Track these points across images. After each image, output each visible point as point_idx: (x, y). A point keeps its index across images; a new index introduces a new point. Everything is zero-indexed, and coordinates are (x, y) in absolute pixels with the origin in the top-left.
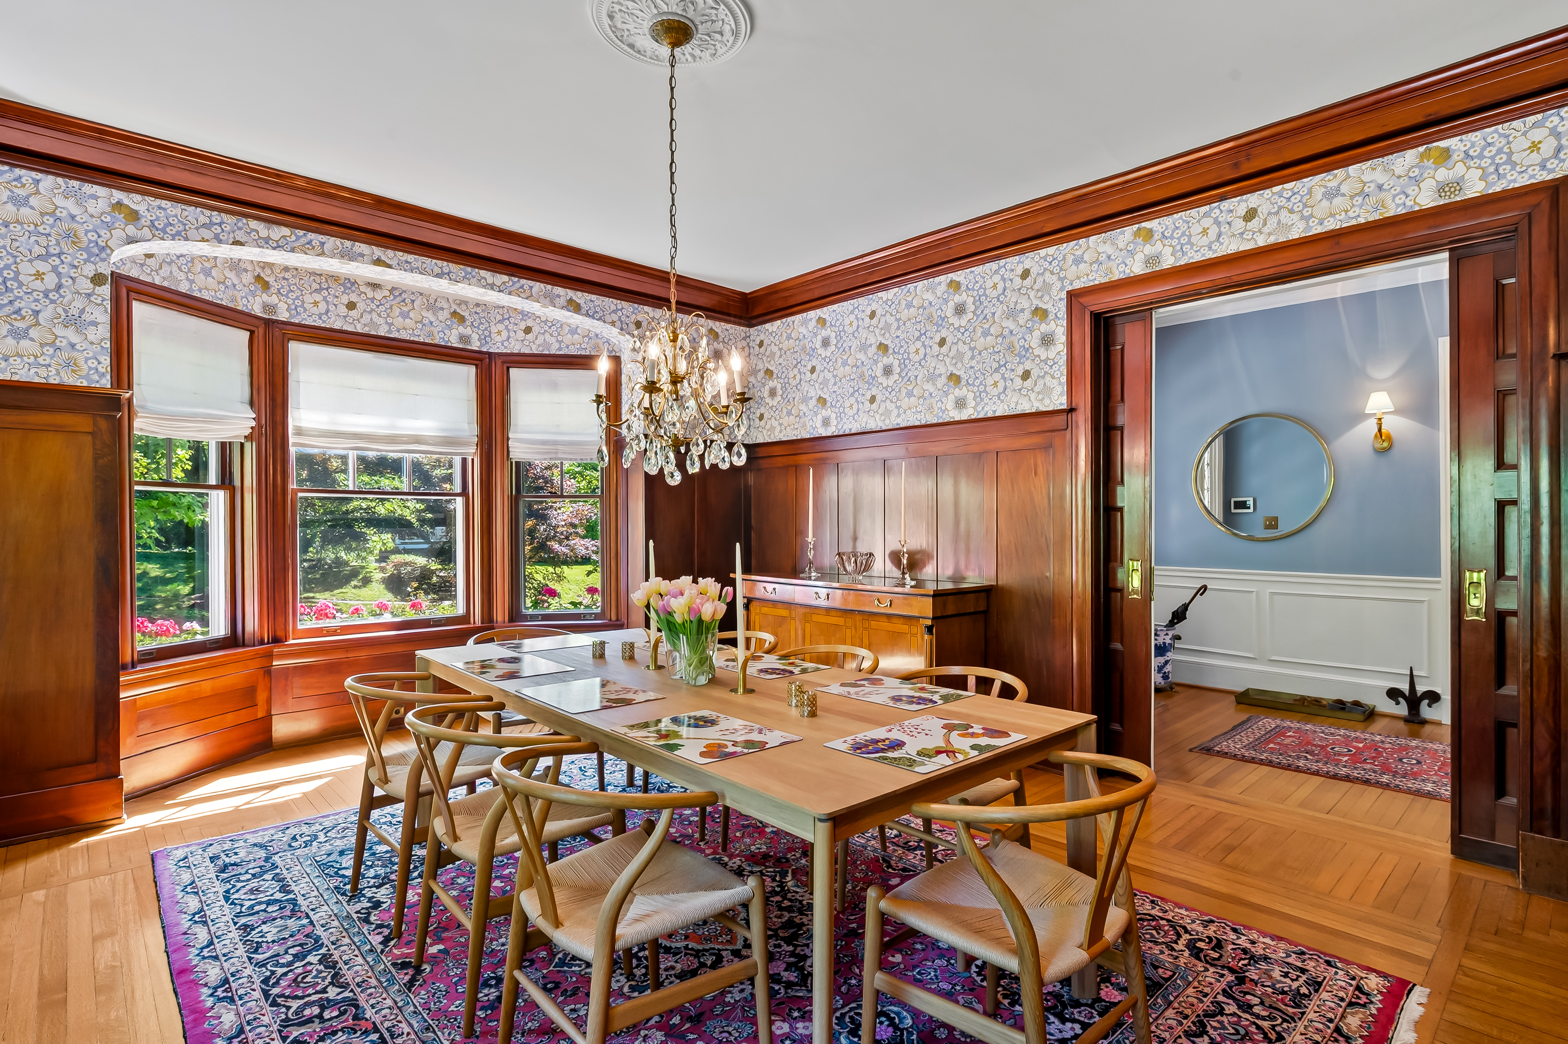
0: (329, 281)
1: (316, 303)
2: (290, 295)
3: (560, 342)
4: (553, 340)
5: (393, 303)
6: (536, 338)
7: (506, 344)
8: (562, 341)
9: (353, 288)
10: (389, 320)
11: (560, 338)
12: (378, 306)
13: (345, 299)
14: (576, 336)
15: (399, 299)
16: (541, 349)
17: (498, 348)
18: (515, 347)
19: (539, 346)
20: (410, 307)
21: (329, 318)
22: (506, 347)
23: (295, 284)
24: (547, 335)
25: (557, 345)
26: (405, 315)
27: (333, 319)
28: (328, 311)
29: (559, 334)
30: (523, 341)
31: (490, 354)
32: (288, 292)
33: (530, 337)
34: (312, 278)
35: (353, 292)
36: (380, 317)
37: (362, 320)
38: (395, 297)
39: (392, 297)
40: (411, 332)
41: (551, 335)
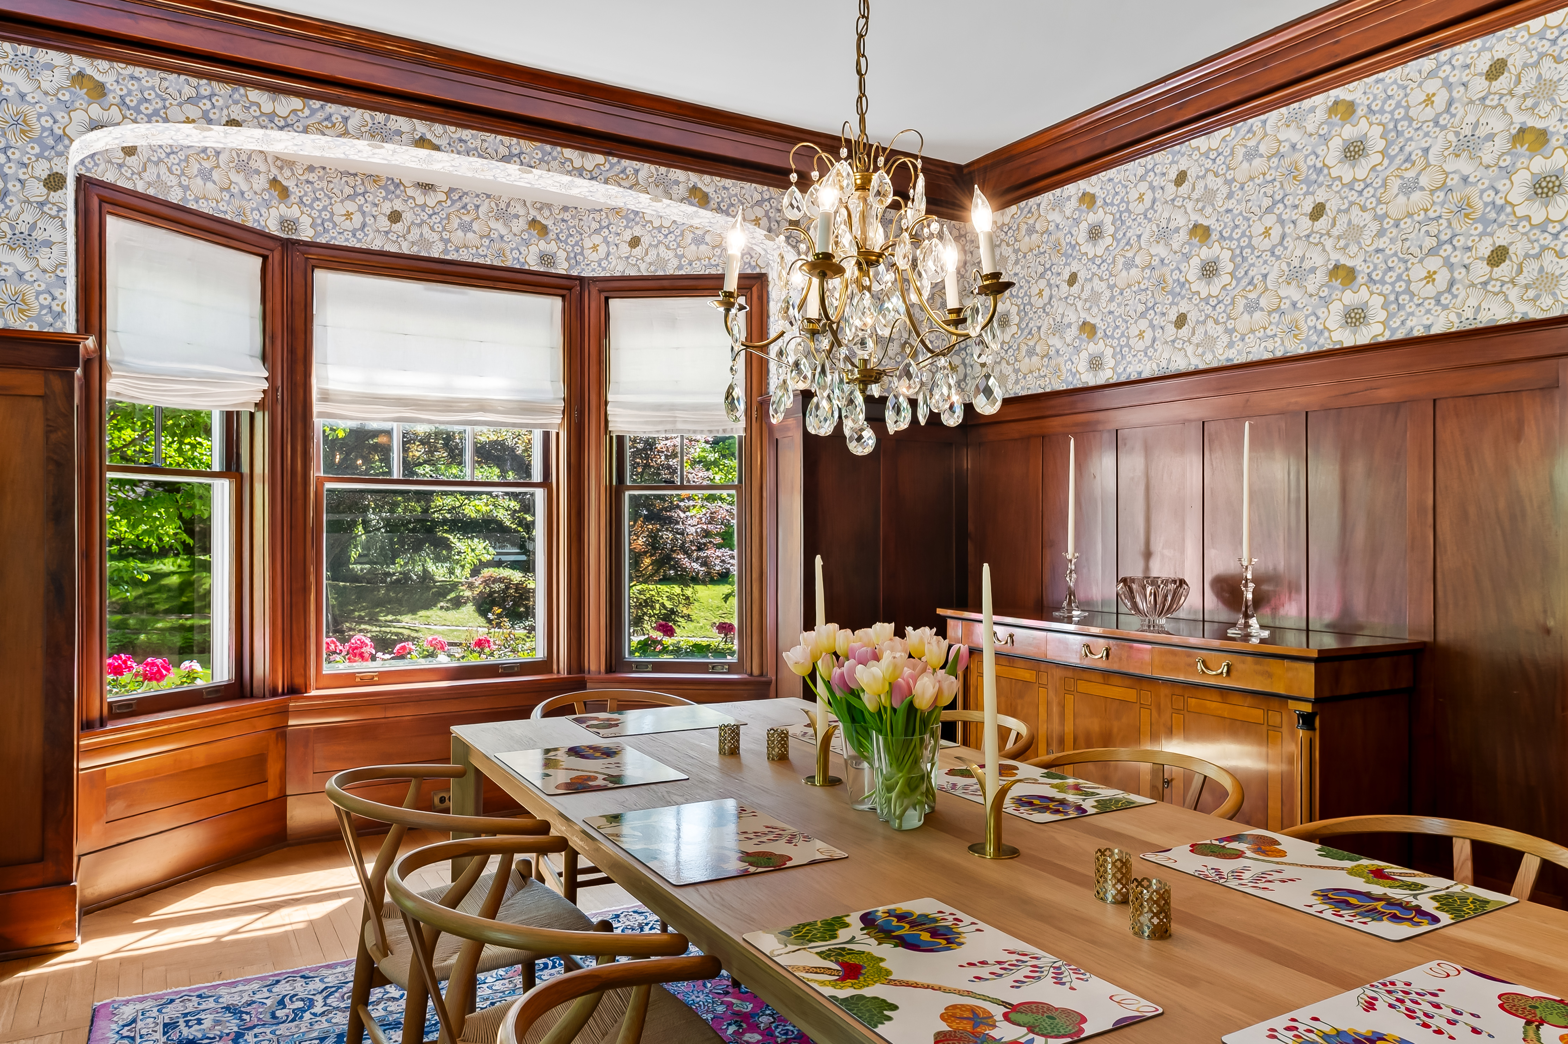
0: (366, 183)
1: (348, 215)
2: (315, 205)
3: (680, 257)
4: (671, 254)
5: (451, 210)
6: (647, 254)
7: (604, 264)
8: (683, 256)
9: (398, 192)
10: (446, 235)
11: (680, 251)
12: (430, 216)
13: (387, 208)
14: (703, 247)
15: (458, 205)
16: (653, 268)
18: (617, 268)
19: (650, 264)
20: (473, 215)
21: (366, 235)
23: (322, 189)
24: (662, 248)
25: (675, 262)
26: (466, 228)
27: (371, 236)
28: (364, 225)
29: (679, 246)
30: (627, 258)
31: (581, 279)
32: (313, 201)
33: (638, 251)
34: (344, 179)
35: (398, 197)
36: (434, 231)
37: (409, 237)
38: (454, 202)
39: (449, 202)
40: (474, 251)
41: (668, 248)
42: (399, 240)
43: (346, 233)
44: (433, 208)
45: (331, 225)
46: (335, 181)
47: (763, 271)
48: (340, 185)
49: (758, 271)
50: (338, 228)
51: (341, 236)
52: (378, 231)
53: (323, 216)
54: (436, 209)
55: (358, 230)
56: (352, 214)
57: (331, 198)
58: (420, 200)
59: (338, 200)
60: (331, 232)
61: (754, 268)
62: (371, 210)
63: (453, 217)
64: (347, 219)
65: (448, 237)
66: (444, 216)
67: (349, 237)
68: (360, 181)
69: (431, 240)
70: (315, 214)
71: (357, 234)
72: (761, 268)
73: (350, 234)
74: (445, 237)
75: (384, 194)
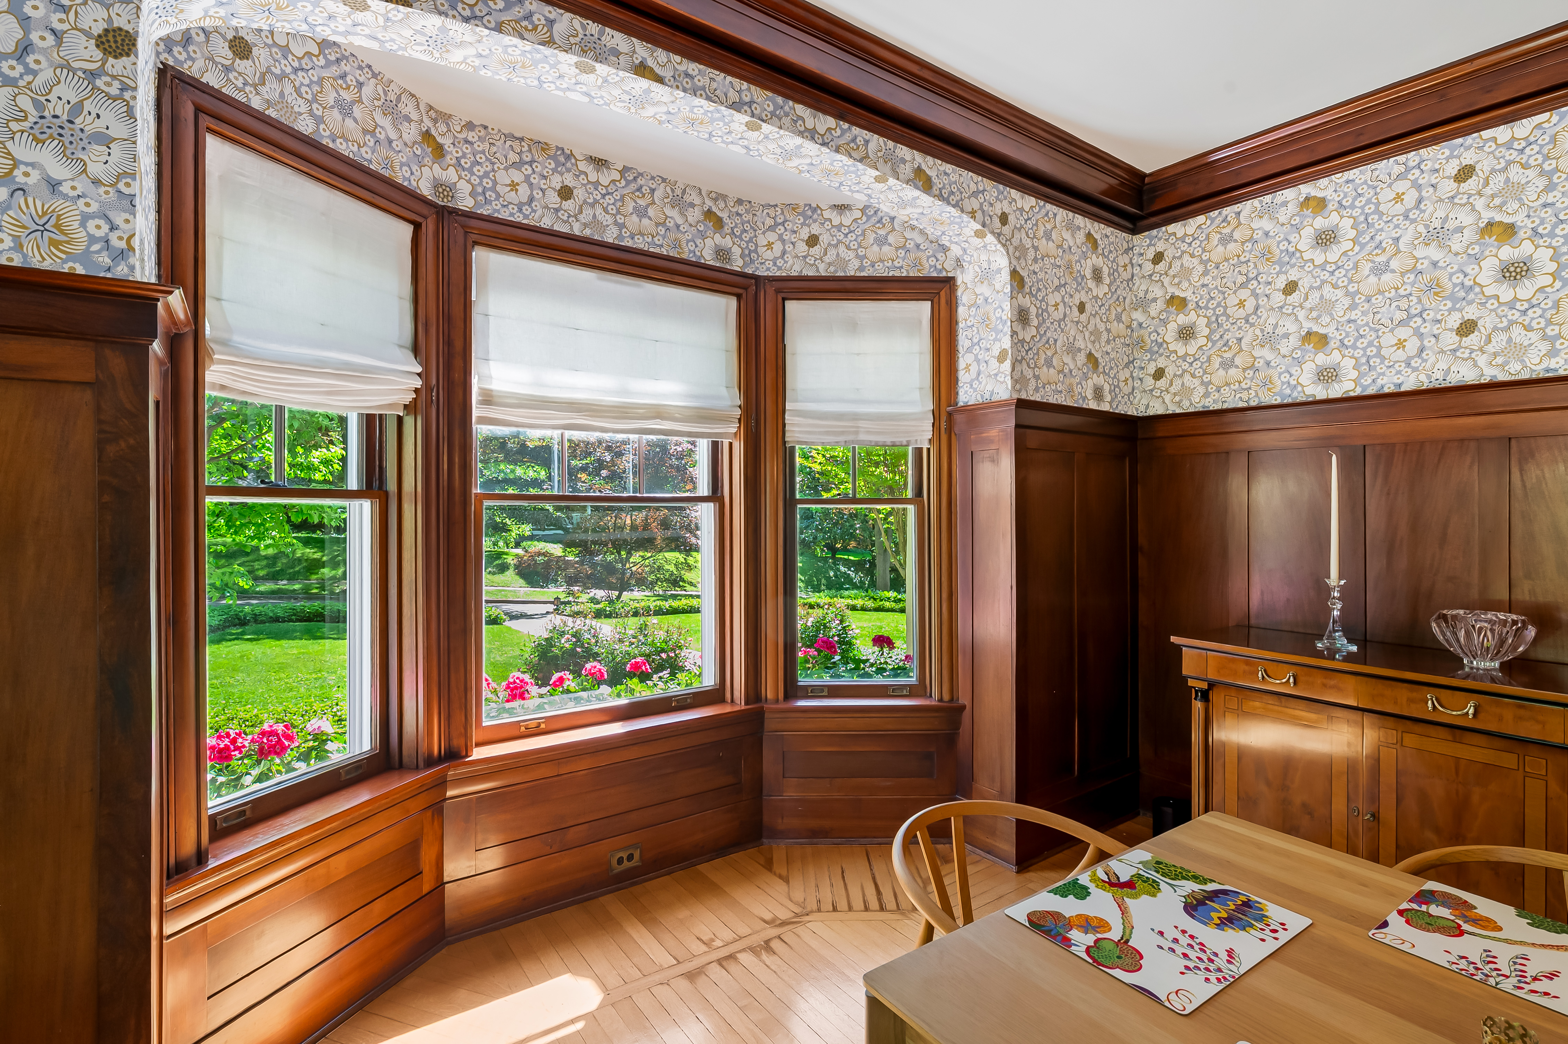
0: (534, 151)
1: (514, 186)
3: (862, 258)
4: (852, 254)
5: (626, 191)
6: (825, 254)
7: (780, 262)
8: (865, 257)
11: (861, 252)
12: (604, 196)
13: (556, 182)
14: (886, 248)
15: (633, 186)
16: (832, 269)
17: (768, 269)
18: (795, 268)
19: (830, 264)
21: (534, 211)
22: (780, 268)
23: (483, 152)
24: (842, 248)
25: (856, 263)
26: (641, 213)
28: (531, 199)
29: (860, 246)
30: (805, 257)
31: (756, 278)
33: (816, 250)
34: (509, 143)
35: (569, 170)
36: (607, 213)
37: (581, 217)
38: (628, 183)
39: (623, 183)
40: (650, 240)
41: (848, 248)
42: (571, 220)
43: (510, 206)
44: (606, 187)
45: (494, 195)
46: (498, 143)
47: (950, 275)
48: (504, 149)
49: (944, 274)
50: (501, 199)
51: (505, 209)
52: (547, 207)
53: (485, 184)
54: (609, 188)
55: (524, 204)
56: (518, 184)
57: (493, 164)
58: (593, 177)
59: (502, 167)
60: (494, 203)
61: (941, 271)
62: (539, 182)
63: (627, 199)
64: (512, 190)
65: (622, 221)
66: (618, 198)
67: (515, 211)
68: (526, 146)
69: (605, 223)
70: (475, 180)
71: (524, 208)
72: (947, 272)
73: (516, 208)
74: (619, 221)
75: (553, 165)
